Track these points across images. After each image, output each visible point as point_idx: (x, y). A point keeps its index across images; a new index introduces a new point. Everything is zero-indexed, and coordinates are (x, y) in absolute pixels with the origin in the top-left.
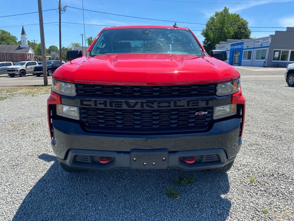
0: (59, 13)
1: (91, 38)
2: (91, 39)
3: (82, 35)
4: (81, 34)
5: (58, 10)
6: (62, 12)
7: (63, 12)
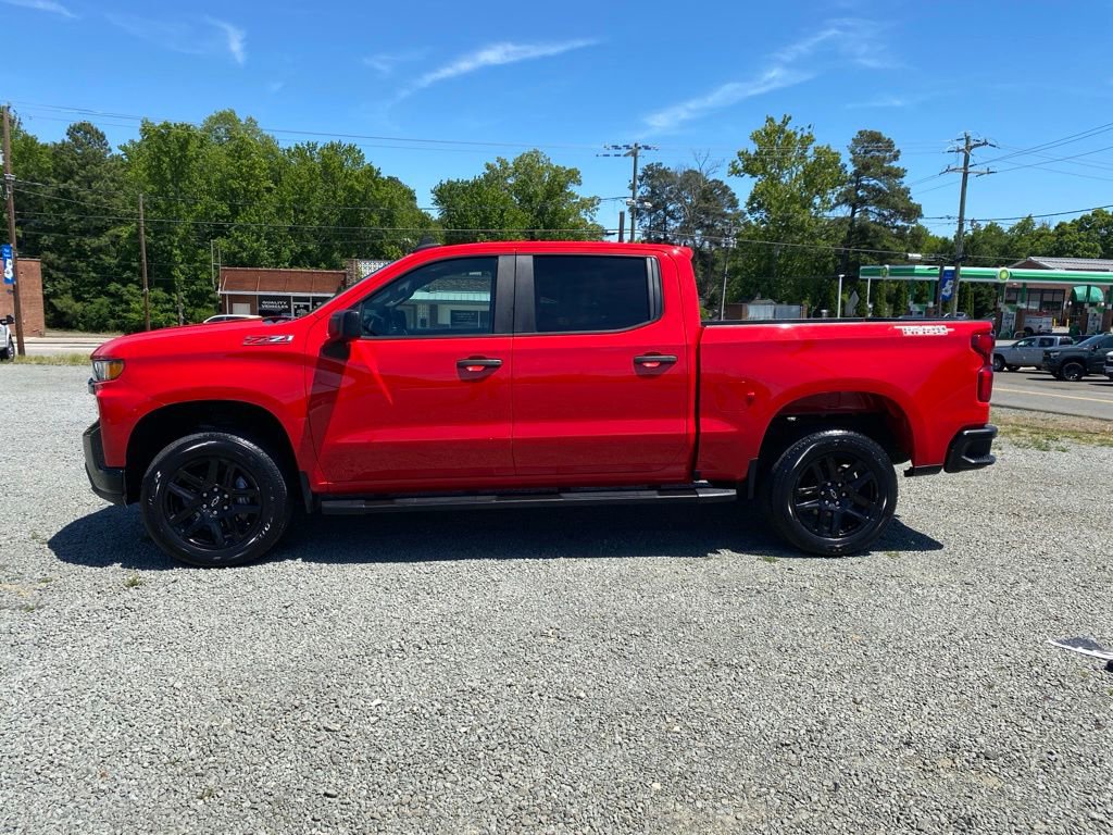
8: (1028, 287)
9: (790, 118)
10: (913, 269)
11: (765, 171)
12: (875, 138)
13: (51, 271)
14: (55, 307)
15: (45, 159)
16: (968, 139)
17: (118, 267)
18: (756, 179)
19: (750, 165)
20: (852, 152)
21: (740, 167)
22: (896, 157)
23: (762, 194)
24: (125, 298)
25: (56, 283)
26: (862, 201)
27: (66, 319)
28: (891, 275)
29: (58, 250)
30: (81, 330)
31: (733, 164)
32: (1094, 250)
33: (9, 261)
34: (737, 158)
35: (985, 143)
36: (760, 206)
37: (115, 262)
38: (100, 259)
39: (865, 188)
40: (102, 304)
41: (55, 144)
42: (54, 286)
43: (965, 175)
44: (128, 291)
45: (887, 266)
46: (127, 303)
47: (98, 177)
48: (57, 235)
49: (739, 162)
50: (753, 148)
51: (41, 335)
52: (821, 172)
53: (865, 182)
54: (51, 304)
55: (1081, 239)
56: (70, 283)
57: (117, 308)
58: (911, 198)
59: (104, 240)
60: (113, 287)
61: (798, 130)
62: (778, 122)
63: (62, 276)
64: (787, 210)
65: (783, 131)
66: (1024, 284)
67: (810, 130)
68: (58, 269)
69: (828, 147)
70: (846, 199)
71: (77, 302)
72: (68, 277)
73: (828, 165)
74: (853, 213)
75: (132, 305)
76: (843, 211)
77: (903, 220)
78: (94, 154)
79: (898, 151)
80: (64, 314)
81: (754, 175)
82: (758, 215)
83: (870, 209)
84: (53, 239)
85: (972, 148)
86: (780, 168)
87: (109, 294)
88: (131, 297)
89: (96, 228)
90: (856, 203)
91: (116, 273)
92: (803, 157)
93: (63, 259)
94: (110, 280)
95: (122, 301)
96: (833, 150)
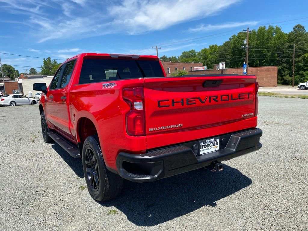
13: (284, 69)
14: (284, 79)
15: (286, 37)
17: (303, 66)
24: (304, 75)
25: (285, 72)
27: (287, 82)
29: (287, 63)
30: (290, 85)
33: (245, 68)
37: (302, 64)
38: (298, 64)
40: (297, 77)
41: (289, 33)
42: (285, 73)
44: (306, 73)
46: (305, 77)
47: (300, 40)
48: (287, 59)
51: (275, 87)
54: (283, 78)
56: (289, 72)
57: (301, 78)
59: (300, 58)
60: (301, 72)
63: (287, 70)
68: (286, 68)
71: (290, 77)
72: (289, 70)
75: (306, 77)
78: (300, 33)
80: (286, 80)
84: (286, 60)
87: (299, 74)
88: (306, 75)
89: (298, 55)
91: (303, 68)
93: (288, 65)
94: (301, 70)
95: (303, 76)
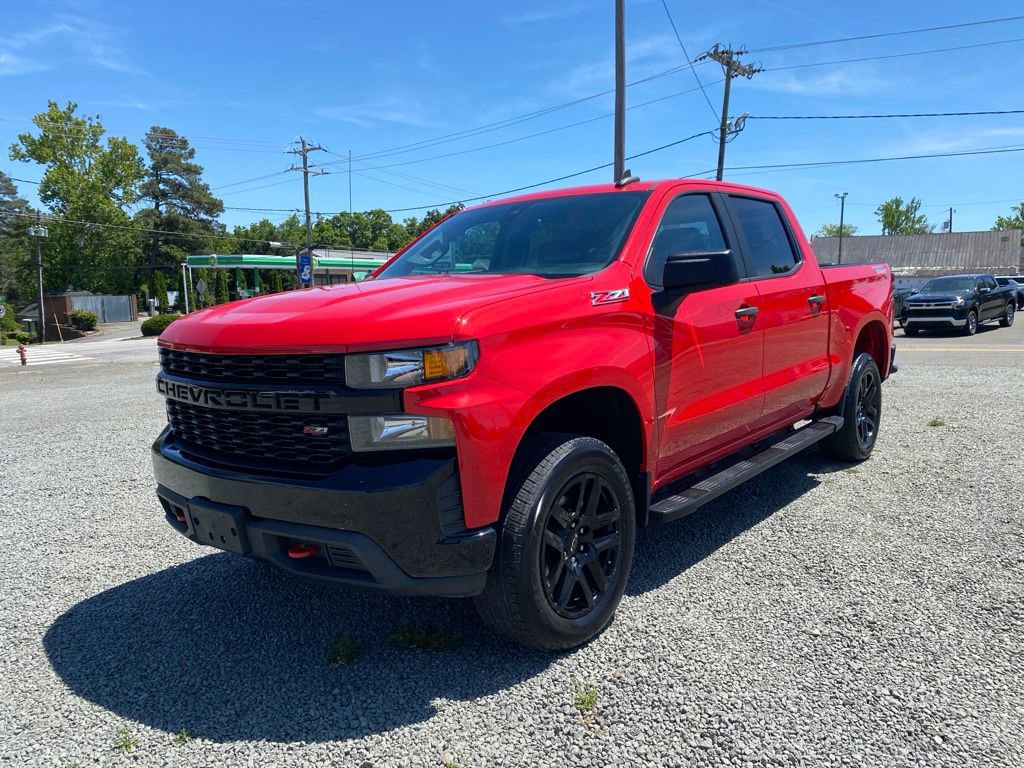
0: (719, 141)
1: (898, 202)
2: (898, 207)
3: (843, 198)
4: (837, 195)
5: (718, 134)
6: (729, 137)
7: (732, 136)
8: (330, 273)
9: (76, 106)
10: (241, 258)
11: (56, 158)
12: (168, 135)
16: (303, 143)
18: (44, 167)
19: (36, 151)
20: (149, 147)
21: (24, 150)
22: (191, 154)
23: (57, 182)
26: (164, 195)
28: (219, 263)
31: (14, 148)
32: (346, 243)
34: (19, 142)
35: (320, 148)
36: (55, 194)
39: (165, 182)
43: (306, 174)
45: (215, 256)
49: (21, 145)
50: (37, 133)
52: (117, 165)
53: (165, 177)
55: (336, 235)
58: (210, 194)
61: (86, 119)
62: (63, 108)
64: (90, 200)
65: (69, 119)
66: (327, 270)
67: (99, 120)
69: (124, 139)
70: (150, 192)
73: (125, 157)
74: (157, 205)
76: (147, 204)
77: (206, 214)
79: (193, 149)
81: (41, 160)
82: (52, 204)
83: (174, 202)
85: (308, 150)
86: (72, 157)
90: (159, 196)
92: (94, 147)
96: (130, 143)
